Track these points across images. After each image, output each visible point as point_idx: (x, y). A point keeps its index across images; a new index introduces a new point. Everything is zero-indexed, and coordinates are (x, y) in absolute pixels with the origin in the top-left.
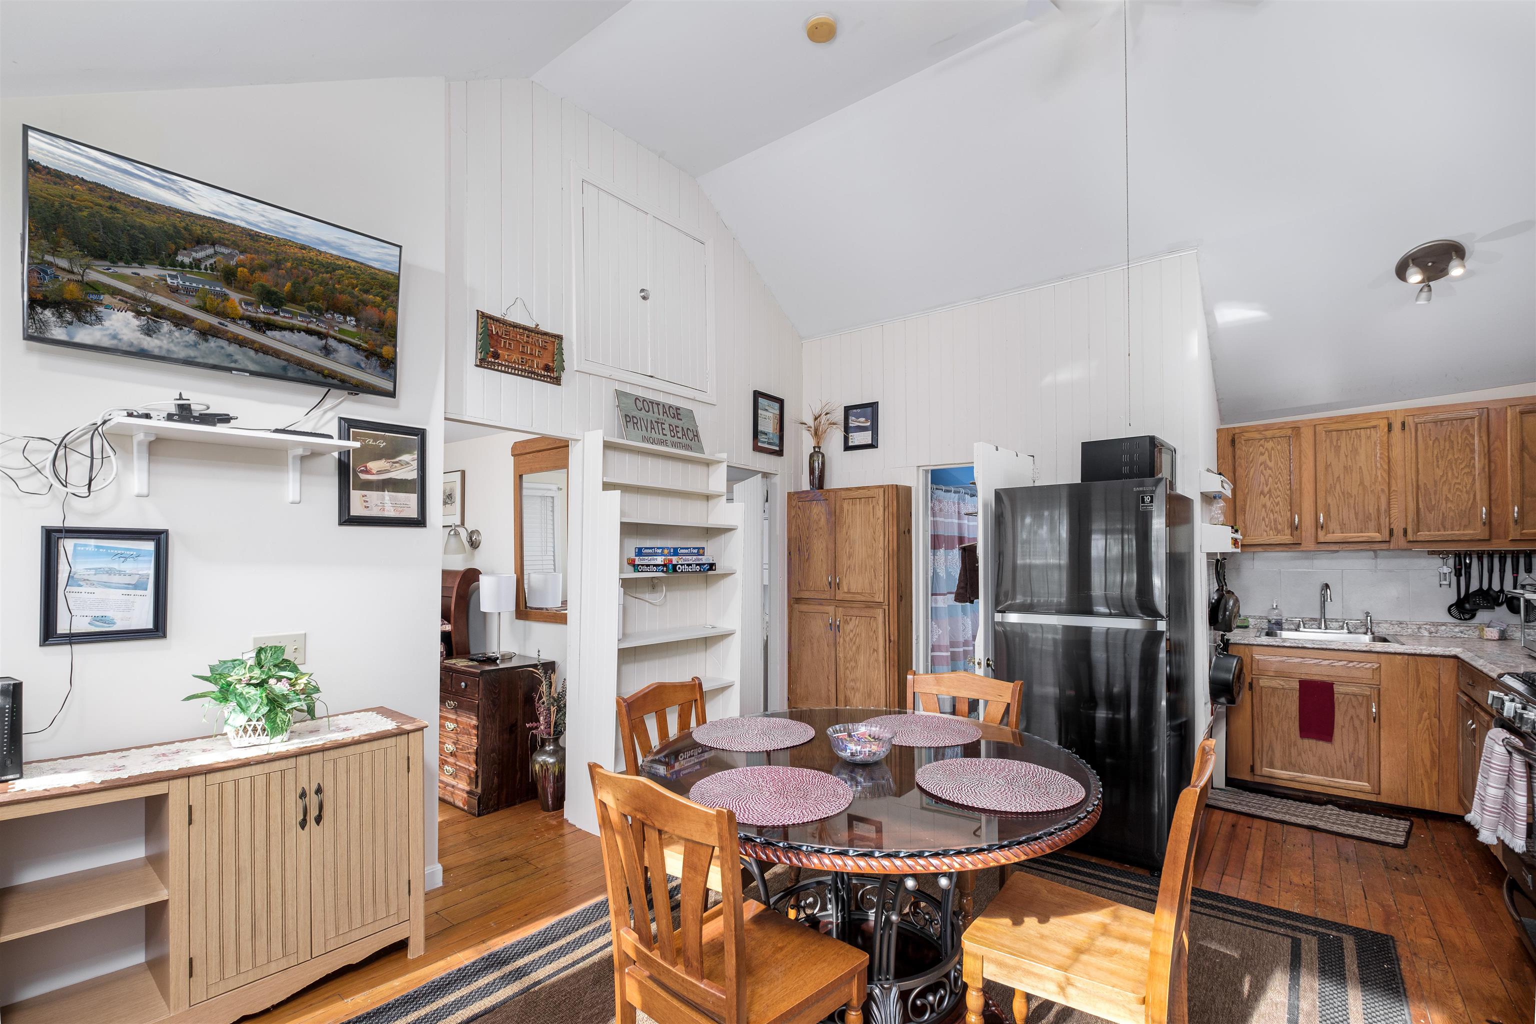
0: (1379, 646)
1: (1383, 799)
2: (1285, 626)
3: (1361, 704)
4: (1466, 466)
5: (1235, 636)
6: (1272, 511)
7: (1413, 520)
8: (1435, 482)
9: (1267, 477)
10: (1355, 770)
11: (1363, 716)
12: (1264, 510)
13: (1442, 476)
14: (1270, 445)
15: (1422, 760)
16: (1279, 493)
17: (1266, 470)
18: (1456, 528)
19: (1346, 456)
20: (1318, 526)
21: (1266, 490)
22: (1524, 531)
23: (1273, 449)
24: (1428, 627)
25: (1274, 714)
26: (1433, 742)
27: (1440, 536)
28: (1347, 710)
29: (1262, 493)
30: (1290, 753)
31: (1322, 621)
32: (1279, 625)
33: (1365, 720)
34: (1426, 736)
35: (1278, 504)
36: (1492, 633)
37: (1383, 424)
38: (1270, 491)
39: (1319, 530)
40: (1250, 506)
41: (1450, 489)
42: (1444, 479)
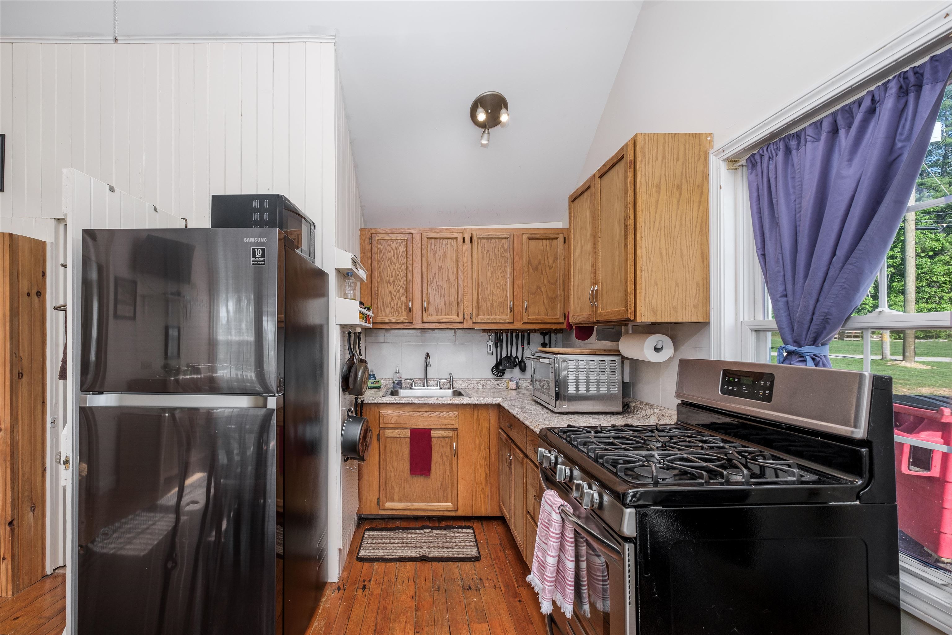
0: (458, 400)
1: (460, 513)
2: (404, 385)
3: (447, 444)
4: (503, 272)
5: (369, 397)
6: (395, 296)
7: (476, 307)
8: (487, 281)
9: (392, 270)
10: (444, 493)
11: (448, 453)
12: (390, 295)
13: (490, 278)
14: (394, 245)
15: (481, 480)
16: (400, 283)
17: (391, 264)
18: (497, 314)
19: (440, 258)
20: (424, 310)
21: (391, 280)
22: (529, 317)
23: (396, 248)
24: (482, 382)
25: (394, 458)
26: (486, 467)
27: (489, 319)
28: (439, 450)
29: (389, 282)
30: (404, 487)
31: (425, 382)
32: (399, 384)
33: (449, 456)
34: (483, 462)
35: (399, 291)
36: (513, 385)
37: (460, 237)
38: (394, 281)
39: (424, 312)
40: (381, 292)
41: (494, 287)
42: (491, 280)
